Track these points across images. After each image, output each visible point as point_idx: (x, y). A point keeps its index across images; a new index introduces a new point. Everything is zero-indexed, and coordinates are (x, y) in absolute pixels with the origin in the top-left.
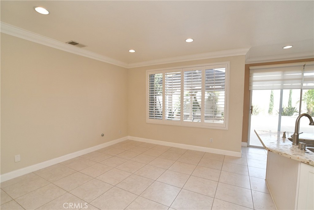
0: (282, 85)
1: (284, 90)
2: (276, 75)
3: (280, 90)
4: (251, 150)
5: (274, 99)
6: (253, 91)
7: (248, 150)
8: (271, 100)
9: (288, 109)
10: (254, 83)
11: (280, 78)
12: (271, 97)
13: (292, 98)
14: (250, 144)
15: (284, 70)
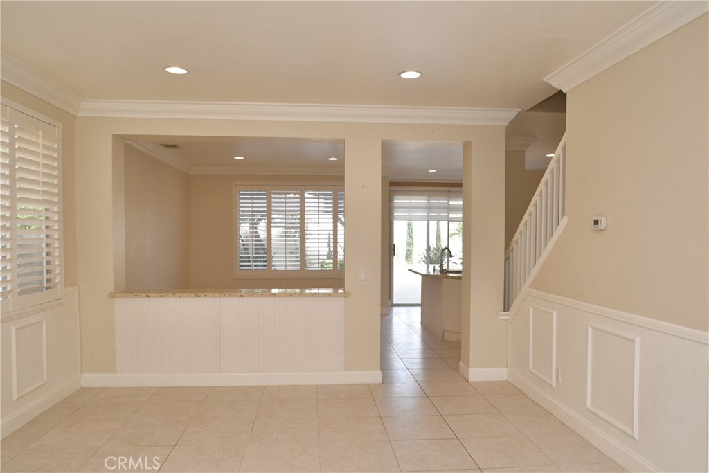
0: (428, 215)
1: (430, 222)
2: (420, 201)
3: (426, 222)
4: (395, 309)
5: (413, 232)
6: (395, 222)
7: (392, 311)
8: (409, 234)
9: (436, 250)
10: (395, 210)
11: (425, 206)
12: (409, 228)
13: (441, 230)
14: (395, 302)
15: (429, 195)
